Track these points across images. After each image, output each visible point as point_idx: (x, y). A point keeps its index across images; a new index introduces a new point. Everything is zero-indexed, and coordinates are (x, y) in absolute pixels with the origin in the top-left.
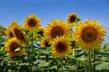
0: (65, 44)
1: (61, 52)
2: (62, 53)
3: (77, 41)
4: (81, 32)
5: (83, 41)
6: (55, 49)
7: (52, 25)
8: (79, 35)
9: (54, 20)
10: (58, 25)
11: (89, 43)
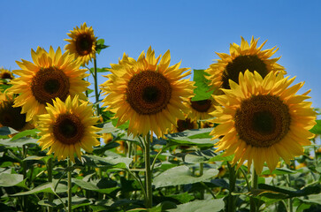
0: (79, 120)
1: (69, 144)
2: (72, 147)
3: (115, 111)
4: (125, 86)
5: (132, 110)
6: (49, 135)
7: (36, 64)
8: (122, 96)
9: (40, 49)
10: (53, 65)
11: (148, 116)
